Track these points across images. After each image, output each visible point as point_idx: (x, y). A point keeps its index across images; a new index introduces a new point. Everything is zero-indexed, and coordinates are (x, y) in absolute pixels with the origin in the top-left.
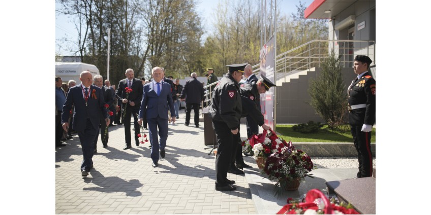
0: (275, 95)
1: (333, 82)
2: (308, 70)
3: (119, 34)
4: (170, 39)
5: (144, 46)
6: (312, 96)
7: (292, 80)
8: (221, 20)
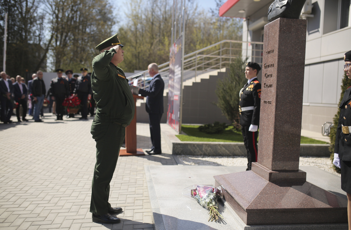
0: (182, 95)
1: (239, 84)
2: (219, 71)
3: (17, 20)
4: (76, 27)
5: (47, 35)
6: (220, 97)
7: (202, 80)
8: (135, 10)
